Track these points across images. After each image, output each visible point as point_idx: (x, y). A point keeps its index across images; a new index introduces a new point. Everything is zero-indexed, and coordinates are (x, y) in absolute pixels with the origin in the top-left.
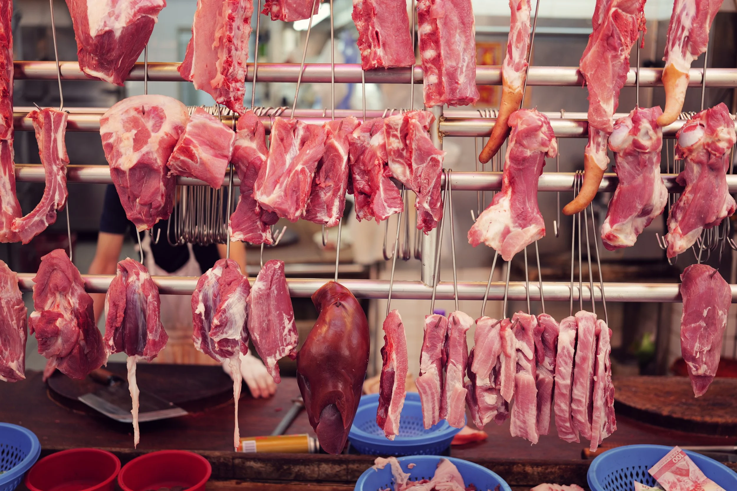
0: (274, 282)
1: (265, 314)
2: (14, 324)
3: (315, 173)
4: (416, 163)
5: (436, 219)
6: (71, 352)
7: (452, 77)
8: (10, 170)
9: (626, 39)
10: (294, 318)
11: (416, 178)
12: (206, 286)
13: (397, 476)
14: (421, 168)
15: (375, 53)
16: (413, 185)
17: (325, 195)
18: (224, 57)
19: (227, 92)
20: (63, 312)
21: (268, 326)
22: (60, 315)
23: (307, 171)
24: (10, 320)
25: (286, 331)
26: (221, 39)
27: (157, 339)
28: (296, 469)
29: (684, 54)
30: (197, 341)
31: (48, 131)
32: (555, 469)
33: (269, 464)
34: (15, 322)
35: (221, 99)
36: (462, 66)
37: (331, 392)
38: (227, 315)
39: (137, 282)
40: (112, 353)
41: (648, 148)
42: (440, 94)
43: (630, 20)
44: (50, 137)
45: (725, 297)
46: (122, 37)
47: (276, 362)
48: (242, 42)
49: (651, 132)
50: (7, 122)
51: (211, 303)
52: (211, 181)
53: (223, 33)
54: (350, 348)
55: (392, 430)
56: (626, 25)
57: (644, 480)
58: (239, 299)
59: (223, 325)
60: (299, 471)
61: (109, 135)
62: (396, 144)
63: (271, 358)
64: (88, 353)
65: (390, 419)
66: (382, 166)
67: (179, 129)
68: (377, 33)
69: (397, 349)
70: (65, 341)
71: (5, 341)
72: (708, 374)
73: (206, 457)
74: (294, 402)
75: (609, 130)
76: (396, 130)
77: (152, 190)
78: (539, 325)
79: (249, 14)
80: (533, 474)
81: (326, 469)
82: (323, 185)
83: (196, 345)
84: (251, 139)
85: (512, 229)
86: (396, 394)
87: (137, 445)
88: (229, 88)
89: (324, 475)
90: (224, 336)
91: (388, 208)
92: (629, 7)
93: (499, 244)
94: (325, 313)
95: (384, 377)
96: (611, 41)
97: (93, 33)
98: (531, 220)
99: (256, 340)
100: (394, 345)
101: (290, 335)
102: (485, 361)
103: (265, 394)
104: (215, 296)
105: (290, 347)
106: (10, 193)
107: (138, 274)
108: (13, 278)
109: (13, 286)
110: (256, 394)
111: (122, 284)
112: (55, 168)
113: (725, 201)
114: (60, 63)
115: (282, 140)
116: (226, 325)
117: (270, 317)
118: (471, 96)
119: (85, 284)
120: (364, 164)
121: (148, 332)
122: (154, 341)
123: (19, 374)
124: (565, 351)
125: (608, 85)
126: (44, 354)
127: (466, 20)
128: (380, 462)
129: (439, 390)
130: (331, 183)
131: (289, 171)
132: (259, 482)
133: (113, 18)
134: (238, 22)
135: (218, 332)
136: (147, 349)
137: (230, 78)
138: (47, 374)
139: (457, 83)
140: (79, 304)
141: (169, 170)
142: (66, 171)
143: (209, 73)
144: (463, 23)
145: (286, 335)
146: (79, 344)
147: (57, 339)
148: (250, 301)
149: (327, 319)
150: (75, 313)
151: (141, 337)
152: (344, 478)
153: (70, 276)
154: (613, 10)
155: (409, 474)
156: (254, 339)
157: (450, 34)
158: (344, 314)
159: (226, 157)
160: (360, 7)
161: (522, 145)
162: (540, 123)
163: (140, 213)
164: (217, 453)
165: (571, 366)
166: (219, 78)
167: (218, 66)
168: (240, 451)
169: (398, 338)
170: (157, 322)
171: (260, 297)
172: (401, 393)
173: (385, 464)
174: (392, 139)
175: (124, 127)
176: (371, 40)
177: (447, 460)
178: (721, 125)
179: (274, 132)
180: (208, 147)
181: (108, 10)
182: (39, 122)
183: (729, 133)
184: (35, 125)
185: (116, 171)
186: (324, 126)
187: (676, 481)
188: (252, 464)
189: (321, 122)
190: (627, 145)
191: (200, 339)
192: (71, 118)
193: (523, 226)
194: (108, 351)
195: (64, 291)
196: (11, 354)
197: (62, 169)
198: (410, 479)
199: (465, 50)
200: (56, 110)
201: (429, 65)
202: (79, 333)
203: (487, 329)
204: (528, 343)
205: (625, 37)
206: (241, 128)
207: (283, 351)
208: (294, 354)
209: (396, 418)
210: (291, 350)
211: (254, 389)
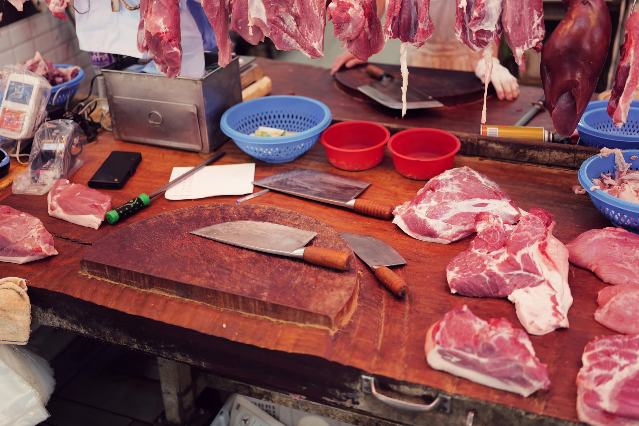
1: (518, 9)
2: (316, 12)
6: (358, 37)
10: (543, 15)
13: (619, 165)
20: (353, 3)
21: (520, 20)
22: (351, 5)
24: (314, 9)
25: (535, 25)
27: (426, 29)
28: (530, 153)
30: (458, 32)
33: (508, 147)
34: (317, 10)
37: (568, 81)
38: (486, 8)
40: (390, 38)
47: (523, 52)
51: (472, 0)
54: (591, 42)
55: (620, 118)
59: (480, 18)
60: (532, 155)
63: (520, 49)
64: (371, 38)
65: (620, 108)
69: (636, 45)
70: (355, 27)
71: (310, 26)
73: (458, 137)
74: (534, 104)
81: (556, 155)
83: (457, 35)
86: (629, 86)
87: (405, 115)
89: (553, 161)
90: (481, 27)
94: (572, 10)
95: (620, 71)
99: (508, 32)
100: (633, 41)
101: (538, 29)
103: (509, 97)
105: (537, 40)
110: (501, 96)
116: (483, 18)
117: (522, 12)
121: (419, 22)
122: (423, 29)
123: (320, 52)
126: (338, 37)
128: (605, 151)
132: (498, 161)
135: (477, 23)
136: (417, 36)
138: (335, 69)
145: (534, 29)
146: (364, 30)
147: (348, 25)
149: (573, 16)
150: (363, 4)
151: (413, 27)
152: (571, 164)
155: (631, 164)
156: (507, 31)
158: (590, 11)
164: (466, 135)
168: (484, 135)
170: (427, 14)
172: (633, 85)
173: (609, 153)
188: (494, 145)
191: (461, 30)
194: (386, 36)
196: (314, 36)
198: (631, 169)
202: (365, 21)
207: (531, 43)
208: (540, 47)
209: (626, 108)
210: (538, 43)
211: (500, 93)
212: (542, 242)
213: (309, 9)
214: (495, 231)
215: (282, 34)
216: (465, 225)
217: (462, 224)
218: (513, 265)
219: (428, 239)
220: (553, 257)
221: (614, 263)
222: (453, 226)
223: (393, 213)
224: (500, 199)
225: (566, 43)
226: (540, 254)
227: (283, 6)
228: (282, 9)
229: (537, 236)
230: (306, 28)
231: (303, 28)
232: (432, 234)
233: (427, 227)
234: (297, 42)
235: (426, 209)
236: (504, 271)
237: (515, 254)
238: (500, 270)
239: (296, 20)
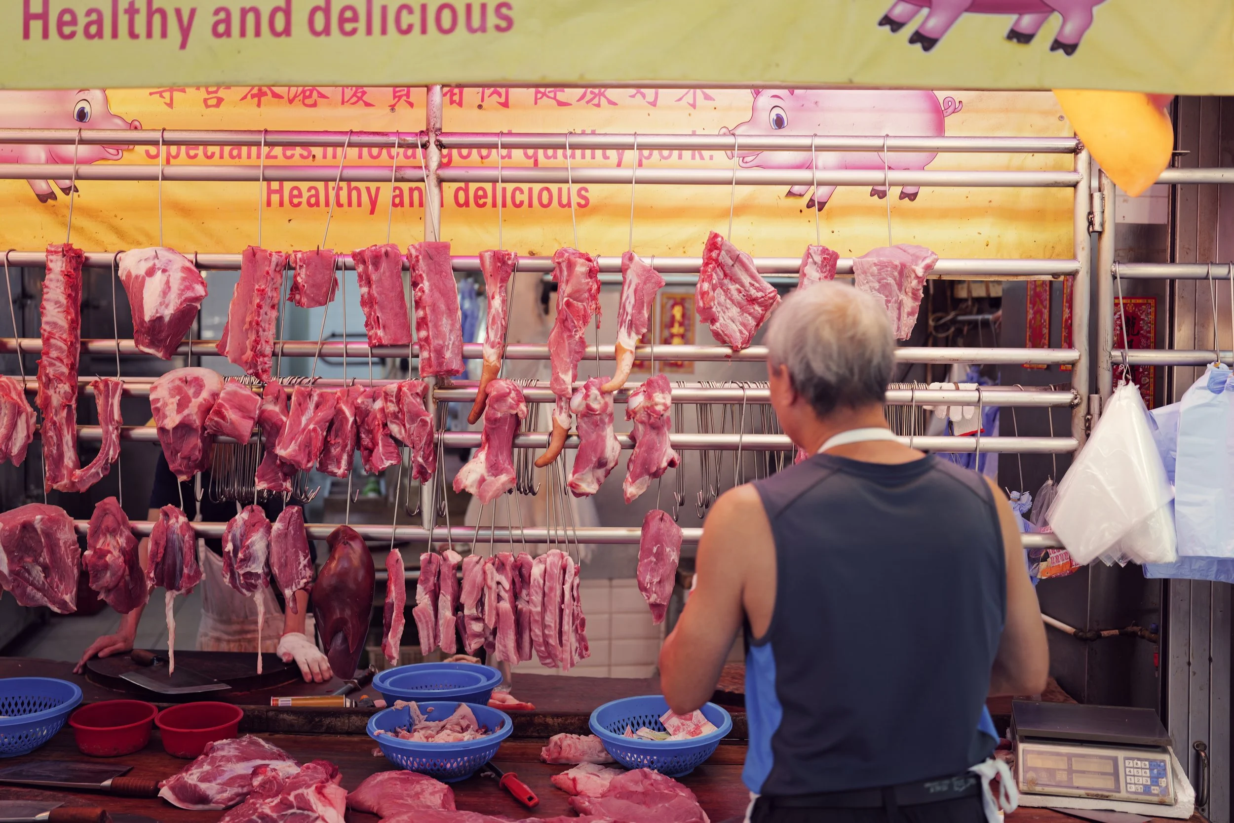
0: (291, 523)
1: (283, 551)
3: (327, 432)
4: (408, 423)
5: (429, 472)
6: (117, 585)
7: (439, 352)
8: (73, 430)
9: (578, 322)
10: (309, 556)
11: (409, 436)
12: (234, 528)
13: (416, 718)
14: (413, 427)
15: (376, 334)
16: (408, 442)
17: (335, 449)
18: (253, 337)
19: (256, 366)
20: (112, 550)
21: (286, 561)
22: (109, 552)
23: (319, 429)
24: (66, 558)
25: (301, 566)
26: (251, 323)
27: (192, 574)
28: (327, 721)
29: (629, 334)
31: (107, 397)
32: (575, 720)
33: (301, 717)
34: (70, 560)
35: (251, 371)
36: (449, 344)
37: (338, 619)
38: (251, 551)
39: (176, 524)
40: (153, 585)
41: (597, 411)
42: (430, 366)
43: (582, 307)
44: (108, 402)
45: (673, 537)
46: (171, 321)
48: (270, 324)
49: (599, 397)
50: (72, 390)
51: (238, 542)
52: (239, 437)
53: (253, 318)
54: (356, 581)
55: (392, 653)
56: (578, 312)
57: (656, 728)
58: (261, 538)
59: (246, 560)
60: (329, 723)
61: (157, 400)
62: (392, 408)
63: (288, 589)
64: (132, 588)
65: (390, 644)
66: (381, 426)
67: (215, 395)
68: (378, 317)
69: (396, 581)
70: (113, 575)
71: (61, 577)
72: (658, 602)
75: (568, 396)
76: (392, 396)
77: (191, 446)
78: (515, 561)
79: (276, 301)
80: (554, 725)
81: (356, 721)
82: (333, 442)
84: (275, 404)
85: (487, 478)
86: (395, 621)
87: (172, 673)
88: (257, 362)
90: (248, 569)
91: (385, 461)
92: (578, 298)
93: (477, 491)
94: (334, 551)
95: (386, 607)
96: (566, 323)
97: (147, 318)
98: (502, 470)
99: (276, 574)
100: (393, 578)
101: (305, 570)
102: (470, 593)
104: (242, 536)
105: (305, 580)
106: (72, 450)
107: (177, 518)
108: (71, 522)
109: (70, 529)
111: (164, 526)
112: (111, 428)
113: (664, 454)
114: (119, 341)
115: (300, 405)
116: (250, 560)
117: (287, 554)
118: (456, 368)
119: (132, 528)
120: (368, 425)
121: (184, 568)
122: (189, 575)
123: (72, 605)
124: (536, 582)
125: (565, 359)
126: (95, 586)
127: (451, 307)
128: (400, 704)
129: (433, 619)
130: (340, 440)
131: (304, 430)
133: (163, 307)
134: (266, 308)
135: (244, 565)
136: (183, 583)
137: (258, 354)
139: (444, 358)
140: (126, 544)
141: (206, 430)
142: (120, 431)
143: (241, 350)
144: (449, 309)
145: (301, 570)
146: (125, 579)
147: (106, 573)
148: (271, 540)
149: (337, 556)
150: (123, 551)
151: (178, 572)
153: (120, 519)
154: (565, 299)
155: (425, 715)
156: (274, 573)
157: (437, 318)
158: (352, 552)
159: (253, 418)
160: (366, 296)
161: (494, 409)
162: (508, 390)
163: (181, 466)
164: (253, 707)
165: (541, 595)
166: (249, 354)
167: (249, 344)
168: (274, 707)
169: (396, 572)
171: (279, 536)
172: (399, 621)
173: (404, 706)
174: (389, 404)
175: (170, 393)
176: (373, 323)
177: (464, 705)
178: (656, 392)
179: (293, 398)
180: (237, 411)
181: (160, 300)
182: (99, 390)
183: (664, 398)
184: (96, 392)
185: (162, 430)
186: (336, 393)
187: (680, 725)
188: (285, 716)
189: (334, 390)
190: (582, 408)
191: (229, 574)
192: (126, 386)
193: (496, 475)
194: (149, 582)
195: (114, 532)
196: (66, 588)
197: (117, 428)
198: (426, 720)
199: (451, 331)
200: (114, 379)
201: (423, 343)
202: (125, 568)
203: (472, 565)
204: (507, 577)
205: (578, 320)
206: (266, 395)
207: (299, 584)
208: (309, 587)
209: (396, 643)
210: (306, 584)
211: (306, 674)
212: (320, 784)
213: (61, 559)
214: (271, 781)
215: (27, 587)
216: (243, 787)
217: (239, 786)
218: (286, 804)
219: (200, 807)
220: (330, 797)
221: (395, 800)
222: (228, 788)
223: (158, 787)
224: (284, 760)
225: (333, 581)
226: (317, 794)
227: (29, 556)
228: (29, 560)
229: (315, 781)
230: (56, 580)
231: (52, 579)
232: (204, 799)
233: (198, 792)
234: (45, 595)
235: (198, 774)
236: (277, 812)
237: (289, 794)
238: (272, 812)
239: (44, 571)
